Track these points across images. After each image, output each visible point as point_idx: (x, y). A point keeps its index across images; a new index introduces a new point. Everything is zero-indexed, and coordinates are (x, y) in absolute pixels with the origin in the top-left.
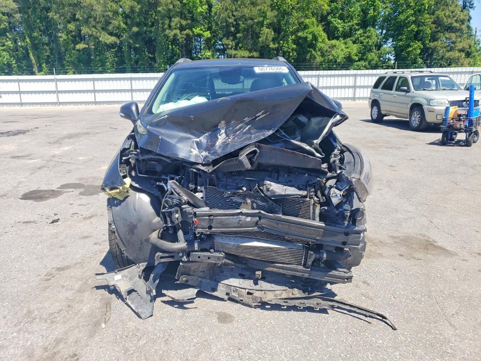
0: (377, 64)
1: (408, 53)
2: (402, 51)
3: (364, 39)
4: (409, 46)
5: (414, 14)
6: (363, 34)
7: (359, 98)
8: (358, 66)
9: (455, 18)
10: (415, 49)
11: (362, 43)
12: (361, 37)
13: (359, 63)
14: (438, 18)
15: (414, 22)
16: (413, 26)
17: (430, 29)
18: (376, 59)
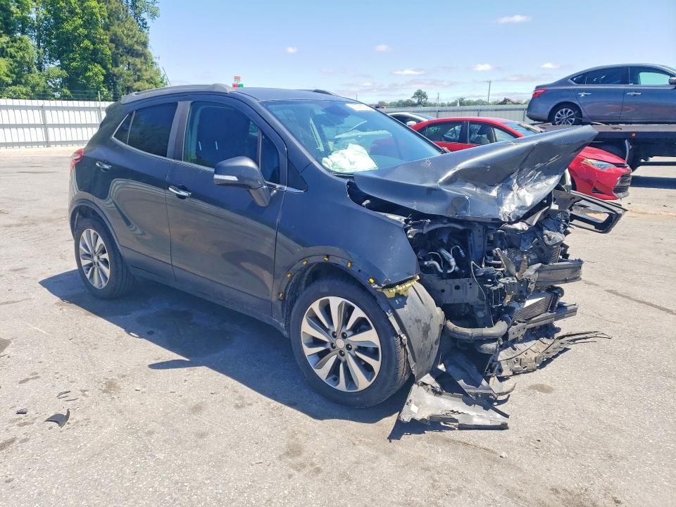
0: (45, 92)
1: (88, 79)
2: (78, 75)
3: (17, 52)
4: (86, 69)
5: (84, 26)
6: (11, 44)
7: (56, 143)
8: (14, 92)
9: (135, 39)
10: (96, 74)
11: (12, 57)
12: (8, 47)
13: (13, 88)
14: (115, 35)
15: (87, 37)
16: (86, 42)
17: (110, 49)
18: (42, 83)
